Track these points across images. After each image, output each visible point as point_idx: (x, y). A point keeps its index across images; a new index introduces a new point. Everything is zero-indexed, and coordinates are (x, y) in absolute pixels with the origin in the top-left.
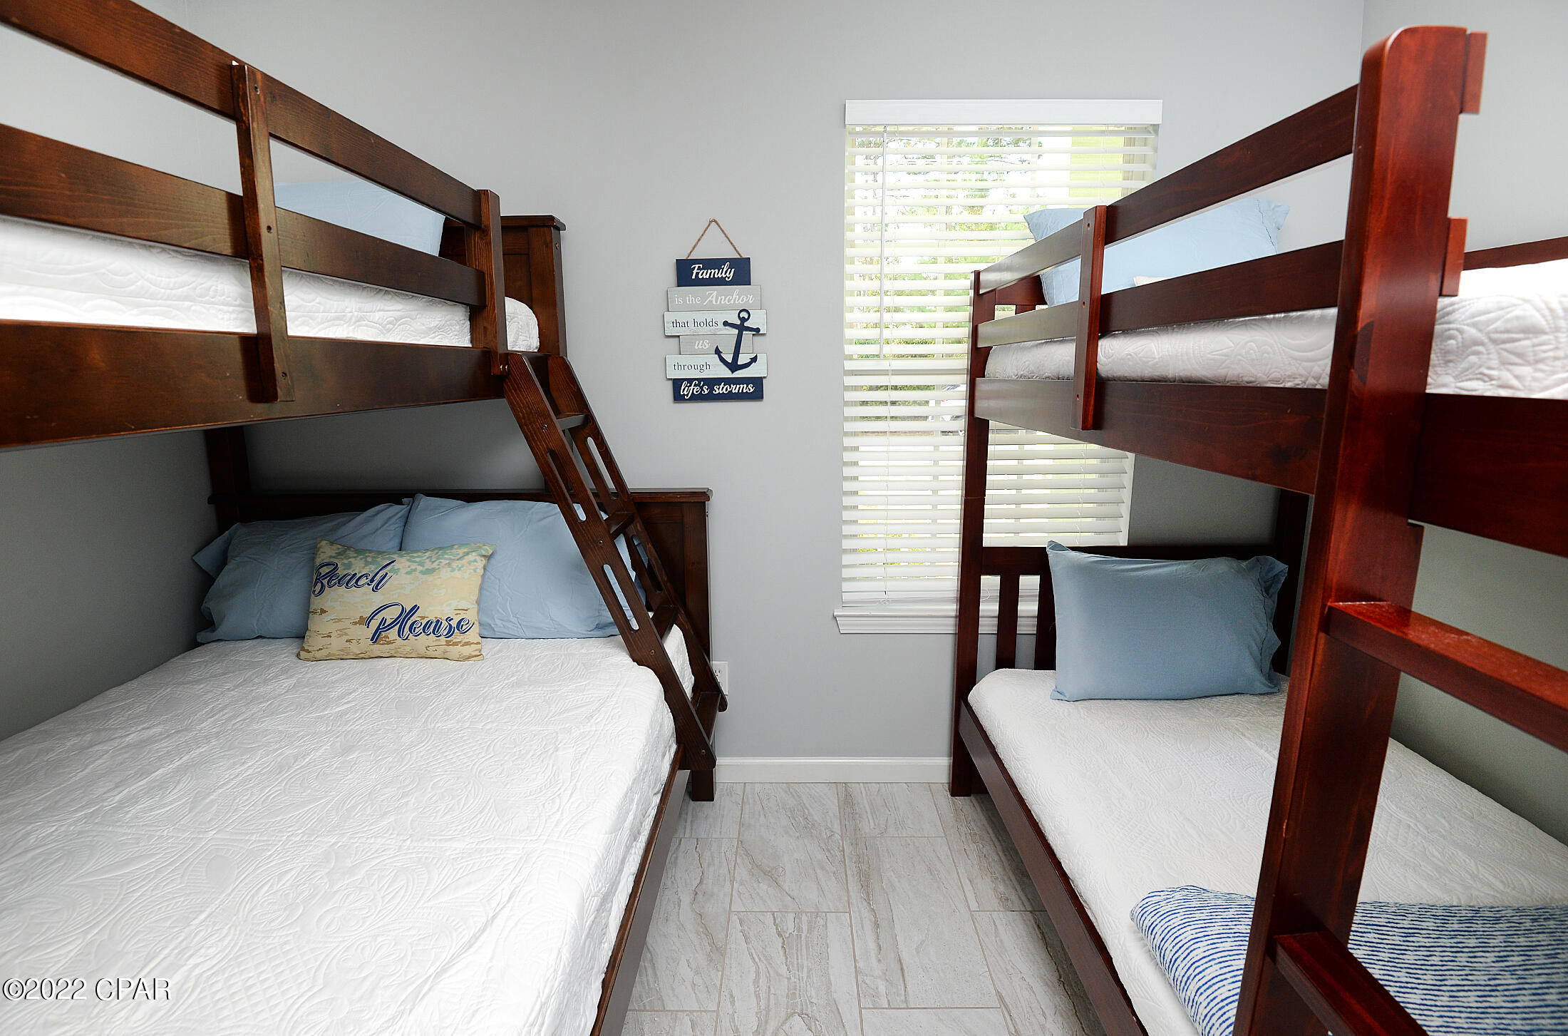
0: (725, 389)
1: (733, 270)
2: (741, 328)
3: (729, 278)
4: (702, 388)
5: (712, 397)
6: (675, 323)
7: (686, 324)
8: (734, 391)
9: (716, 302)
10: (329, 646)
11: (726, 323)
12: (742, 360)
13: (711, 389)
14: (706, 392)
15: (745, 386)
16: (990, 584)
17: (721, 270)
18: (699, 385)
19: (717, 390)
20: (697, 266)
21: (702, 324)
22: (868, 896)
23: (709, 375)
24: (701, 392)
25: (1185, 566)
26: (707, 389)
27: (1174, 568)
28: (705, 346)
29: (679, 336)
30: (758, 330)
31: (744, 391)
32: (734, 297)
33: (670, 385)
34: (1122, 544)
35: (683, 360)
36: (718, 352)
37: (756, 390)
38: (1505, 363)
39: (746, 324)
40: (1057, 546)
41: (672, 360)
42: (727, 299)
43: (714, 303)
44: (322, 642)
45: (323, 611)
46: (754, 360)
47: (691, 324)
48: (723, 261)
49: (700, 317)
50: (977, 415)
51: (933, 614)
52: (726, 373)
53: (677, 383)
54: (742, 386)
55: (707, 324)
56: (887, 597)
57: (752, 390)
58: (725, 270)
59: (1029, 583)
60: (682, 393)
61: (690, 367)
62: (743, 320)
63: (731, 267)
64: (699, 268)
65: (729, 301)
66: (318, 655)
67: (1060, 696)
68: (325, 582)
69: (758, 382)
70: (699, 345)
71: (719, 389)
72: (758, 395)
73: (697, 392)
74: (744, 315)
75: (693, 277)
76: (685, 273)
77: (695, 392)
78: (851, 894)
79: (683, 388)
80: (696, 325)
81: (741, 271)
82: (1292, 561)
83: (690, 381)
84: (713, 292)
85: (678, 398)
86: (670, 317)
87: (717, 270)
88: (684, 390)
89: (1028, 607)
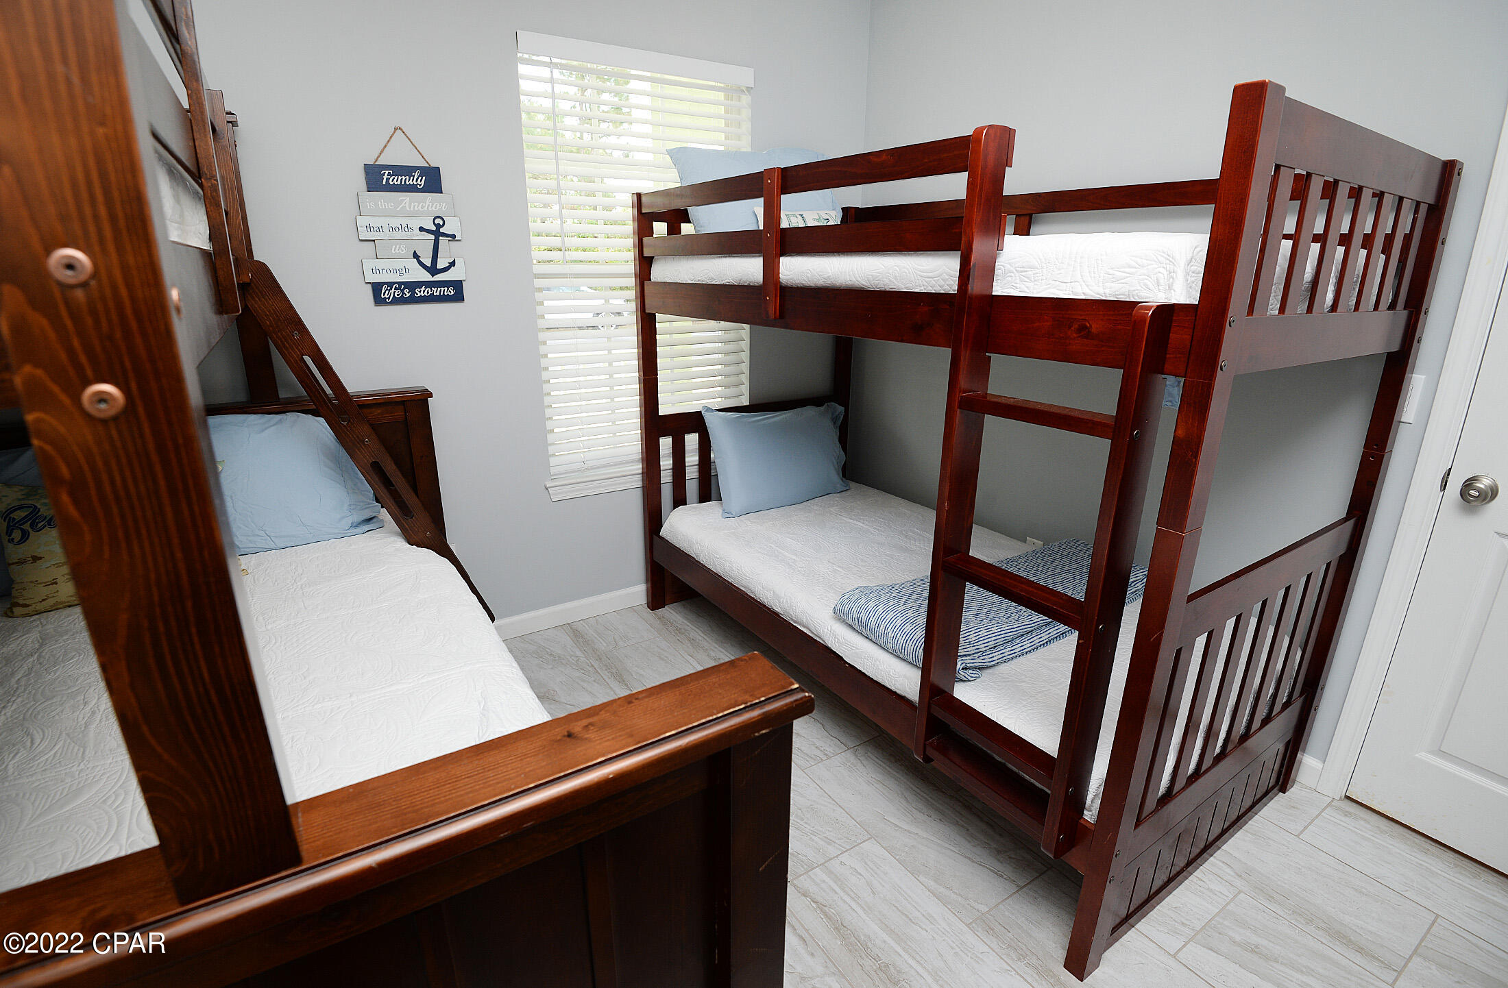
0: (426, 291)
1: (424, 178)
2: (437, 233)
3: (420, 185)
4: (403, 291)
5: (414, 300)
6: (369, 228)
7: (380, 229)
8: (435, 294)
9: (410, 208)
10: (56, 594)
11: (421, 229)
12: (441, 264)
13: (413, 291)
14: (408, 295)
15: (446, 289)
16: (666, 443)
17: (412, 178)
18: (399, 288)
19: (418, 293)
20: (387, 172)
21: (397, 229)
22: (627, 686)
23: (409, 278)
24: (402, 295)
25: (789, 414)
26: (409, 293)
27: (784, 416)
28: (403, 251)
29: (374, 241)
30: (453, 236)
31: (446, 294)
32: (427, 204)
33: (369, 288)
34: (745, 404)
35: (381, 264)
36: (416, 256)
37: (456, 292)
38: (1022, 281)
39: (442, 230)
40: (709, 410)
41: (369, 264)
42: (420, 206)
43: (408, 209)
44: (44, 591)
45: (35, 559)
46: (453, 264)
47: (386, 229)
48: (415, 168)
49: (395, 222)
50: (647, 311)
51: (624, 474)
52: (427, 277)
53: (377, 288)
54: (443, 289)
55: (403, 229)
56: (585, 465)
57: (452, 293)
58: (416, 177)
59: (692, 440)
60: (383, 297)
61: (388, 271)
62: (438, 226)
63: (421, 175)
64: (389, 174)
65: (423, 207)
66: (40, 607)
67: (727, 514)
68: (27, 526)
69: (458, 285)
70: (395, 250)
71: (420, 292)
72: (459, 297)
73: (398, 295)
74: (438, 221)
75: (384, 183)
76: (376, 178)
77: (396, 295)
78: (615, 689)
79: (383, 291)
80: (391, 230)
81: (432, 180)
82: (844, 402)
83: (390, 284)
84: (406, 197)
85: (379, 301)
86: (363, 221)
87: (407, 177)
88: (385, 294)
89: (692, 459)
